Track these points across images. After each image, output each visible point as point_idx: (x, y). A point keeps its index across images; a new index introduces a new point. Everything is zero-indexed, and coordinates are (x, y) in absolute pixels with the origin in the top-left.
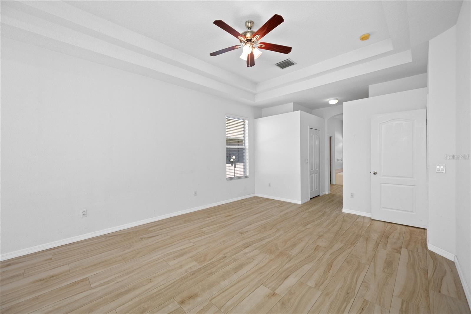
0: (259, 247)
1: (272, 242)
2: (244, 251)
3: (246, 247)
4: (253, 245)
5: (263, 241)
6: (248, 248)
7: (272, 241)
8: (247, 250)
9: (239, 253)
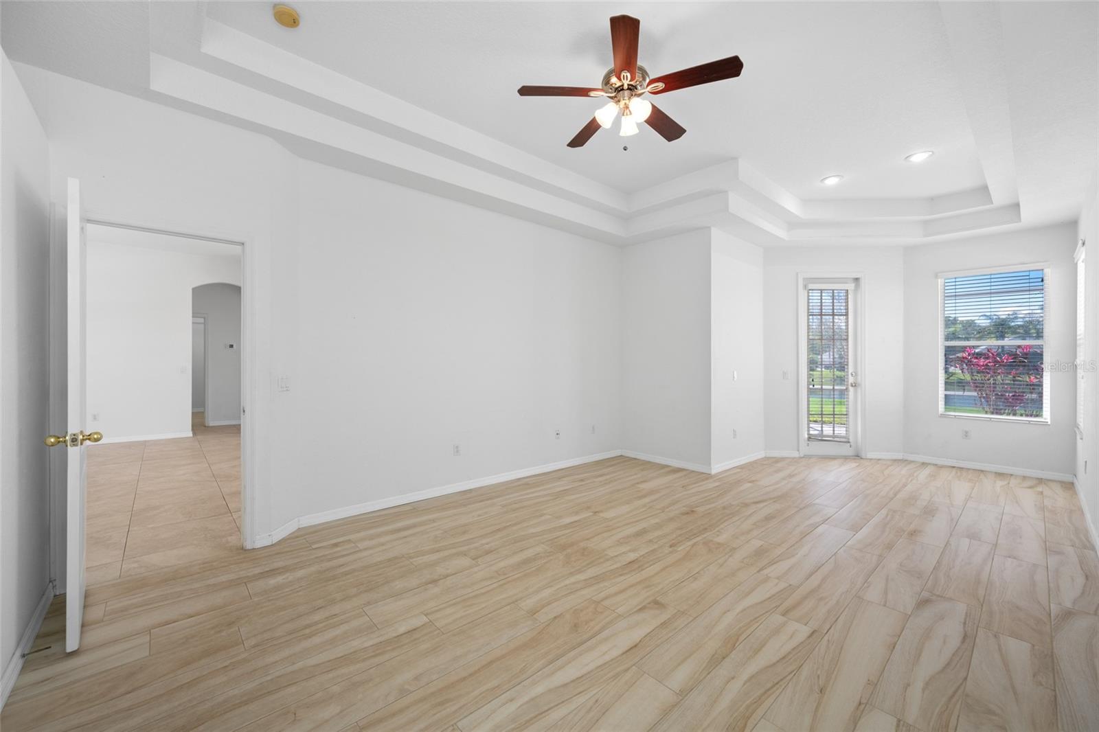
0: (608, 560)
1: (573, 570)
2: (638, 556)
3: (633, 561)
4: (619, 565)
5: (595, 575)
6: (629, 560)
7: (572, 574)
8: (632, 556)
9: (647, 551)
